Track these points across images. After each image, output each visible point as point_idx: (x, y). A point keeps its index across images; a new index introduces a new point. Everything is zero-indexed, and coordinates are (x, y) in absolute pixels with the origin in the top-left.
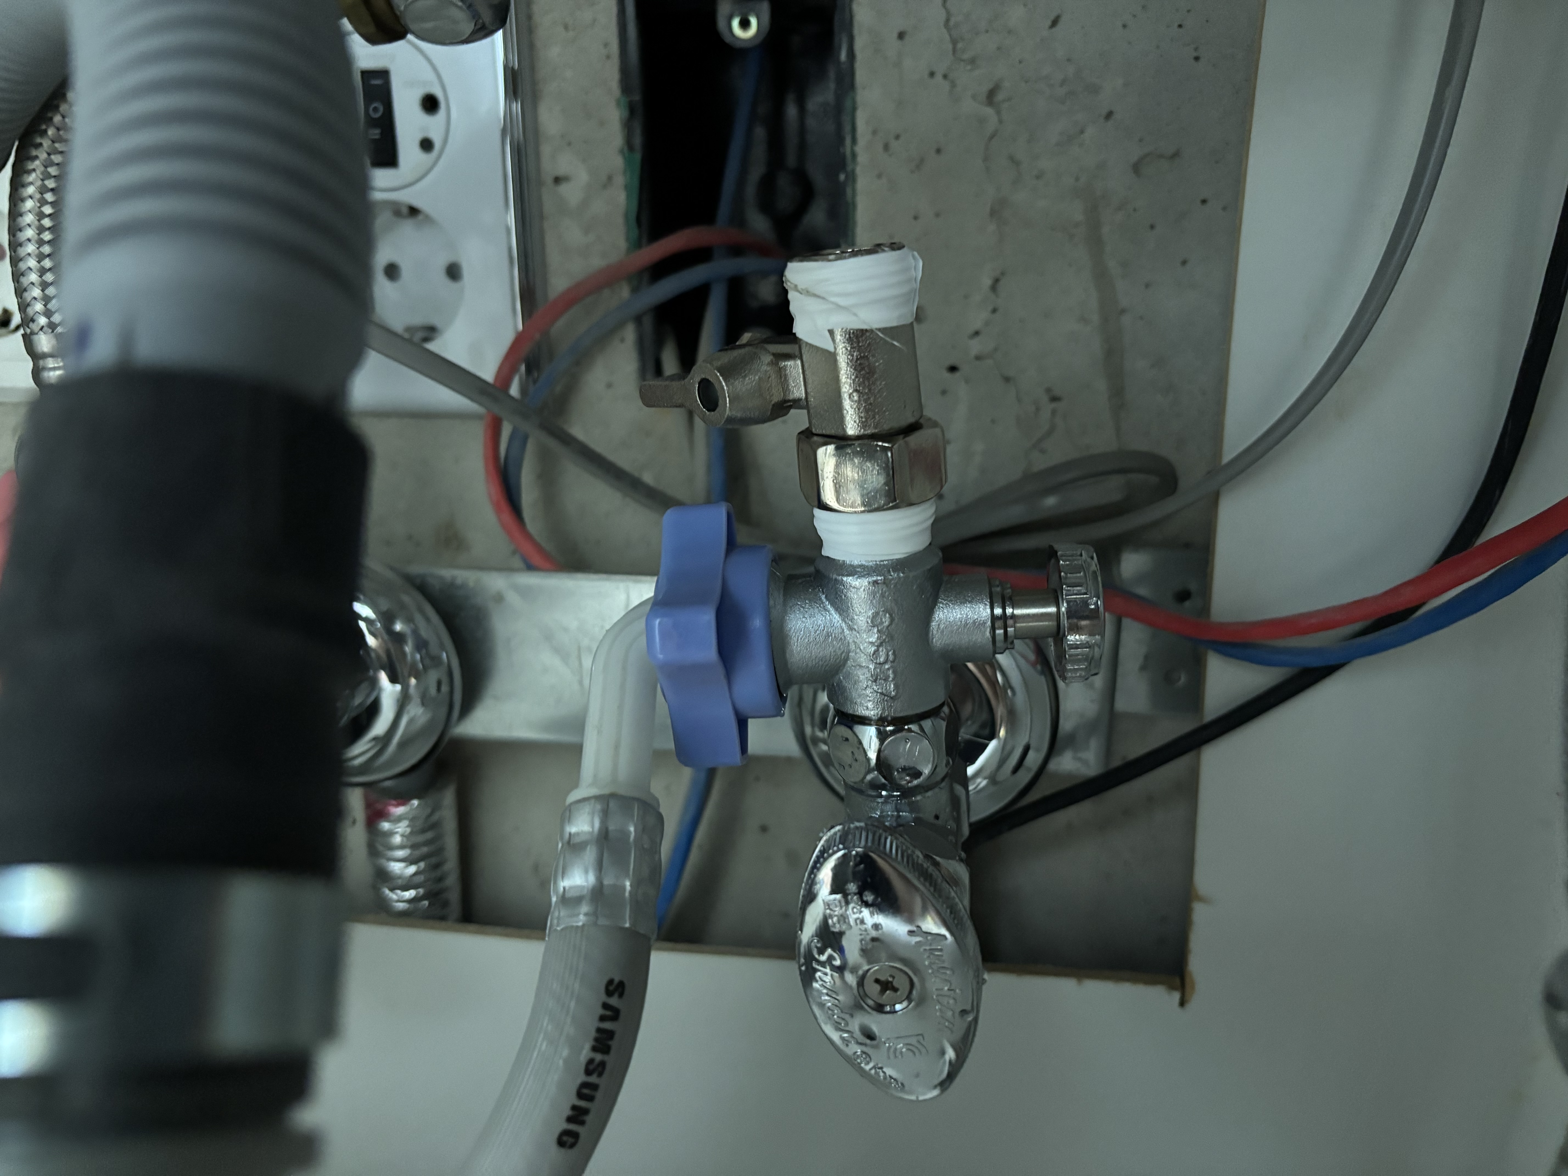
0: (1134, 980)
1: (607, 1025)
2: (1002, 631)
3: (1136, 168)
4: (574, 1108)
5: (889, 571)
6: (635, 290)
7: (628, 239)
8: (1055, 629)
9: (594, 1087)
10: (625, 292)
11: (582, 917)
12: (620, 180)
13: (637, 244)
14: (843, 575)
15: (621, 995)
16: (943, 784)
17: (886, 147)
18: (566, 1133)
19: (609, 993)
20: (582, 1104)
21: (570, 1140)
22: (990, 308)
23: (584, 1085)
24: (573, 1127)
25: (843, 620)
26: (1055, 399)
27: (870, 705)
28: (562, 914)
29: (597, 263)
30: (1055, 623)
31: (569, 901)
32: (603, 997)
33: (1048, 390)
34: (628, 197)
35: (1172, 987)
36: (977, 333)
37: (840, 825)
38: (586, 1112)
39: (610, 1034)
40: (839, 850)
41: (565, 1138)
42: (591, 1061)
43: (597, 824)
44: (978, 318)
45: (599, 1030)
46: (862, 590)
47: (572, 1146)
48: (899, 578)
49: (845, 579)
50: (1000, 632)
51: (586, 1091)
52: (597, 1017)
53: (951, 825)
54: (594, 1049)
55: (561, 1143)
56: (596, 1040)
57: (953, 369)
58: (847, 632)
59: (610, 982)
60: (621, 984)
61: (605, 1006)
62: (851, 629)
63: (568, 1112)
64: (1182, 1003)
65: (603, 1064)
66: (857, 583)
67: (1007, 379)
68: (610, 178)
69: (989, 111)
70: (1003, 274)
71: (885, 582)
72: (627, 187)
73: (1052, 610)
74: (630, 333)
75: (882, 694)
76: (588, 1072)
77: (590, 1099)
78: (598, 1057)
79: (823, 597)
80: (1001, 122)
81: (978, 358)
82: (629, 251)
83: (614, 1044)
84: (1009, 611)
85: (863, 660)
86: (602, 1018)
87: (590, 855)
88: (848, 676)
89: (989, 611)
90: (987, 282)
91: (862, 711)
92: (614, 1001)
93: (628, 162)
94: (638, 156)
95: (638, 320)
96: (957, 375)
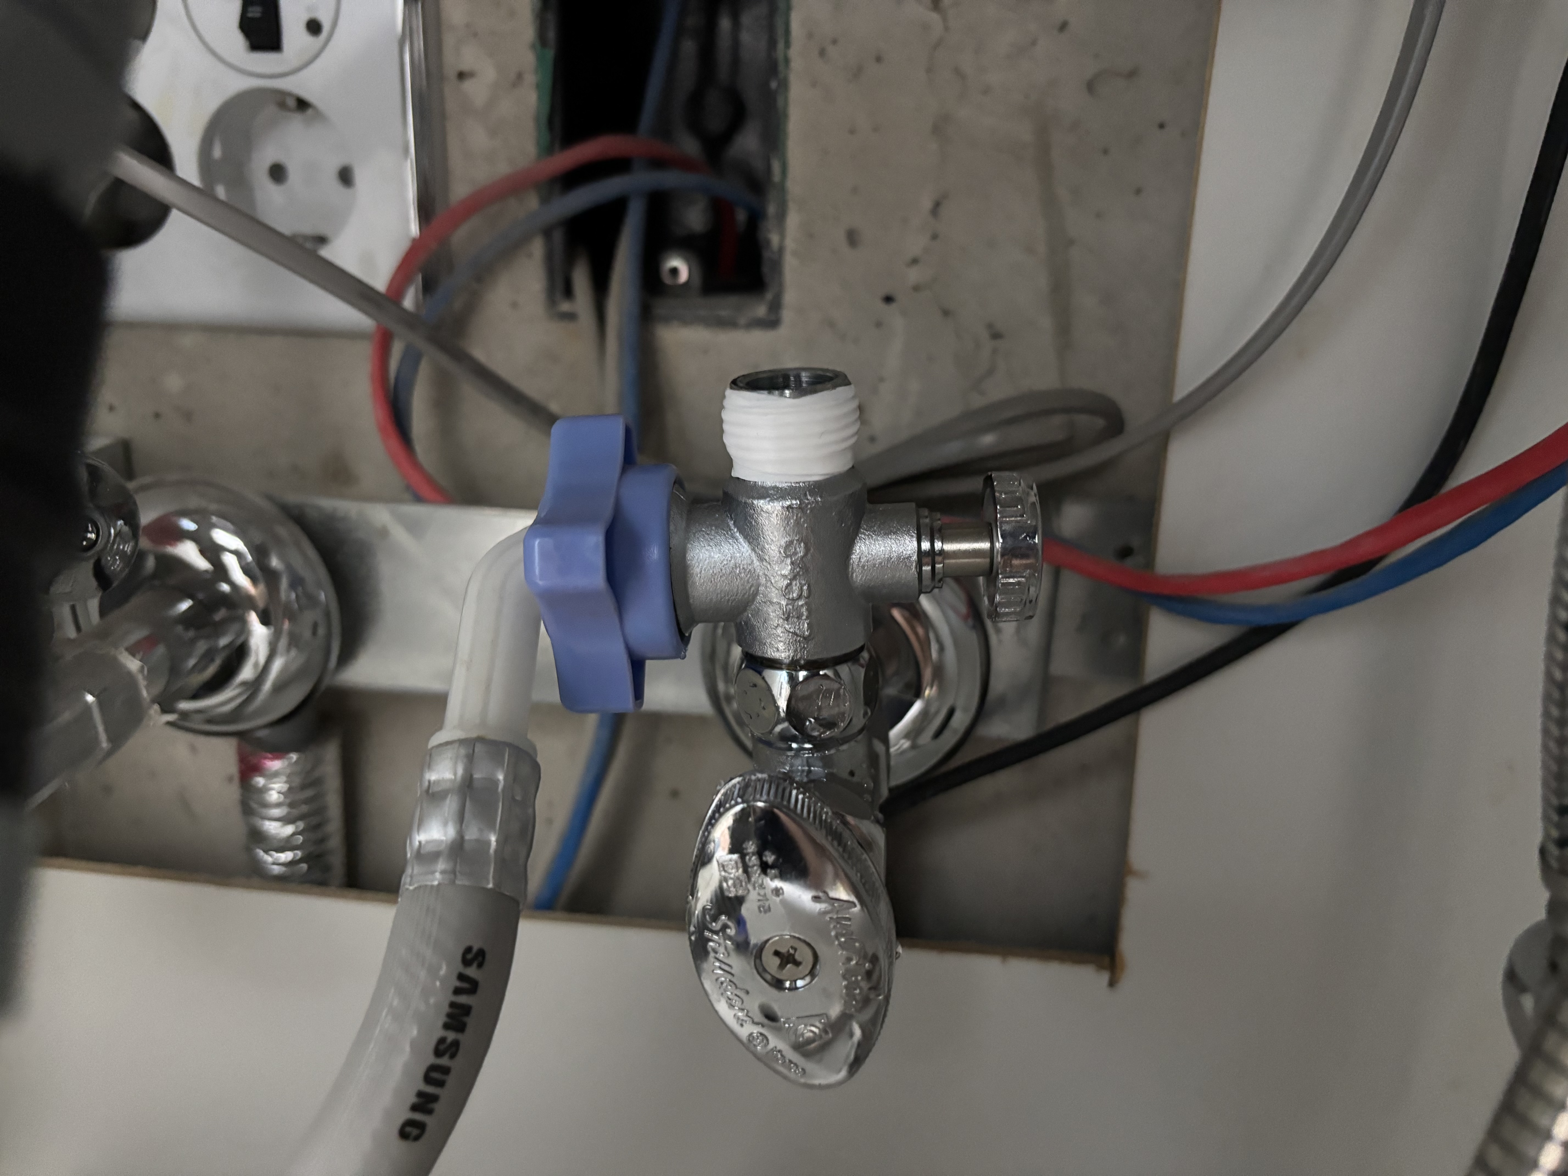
0: (1062, 959)
1: (463, 999)
2: (929, 568)
3: (1091, 86)
4: (420, 1094)
5: (805, 495)
6: (545, 200)
7: (538, 144)
8: (988, 565)
9: (446, 1071)
10: (533, 202)
11: (438, 875)
12: (530, 79)
13: (548, 150)
14: (754, 498)
15: (480, 965)
16: (860, 737)
17: (822, 53)
18: (410, 1123)
19: (466, 962)
20: (430, 1089)
21: (415, 1132)
22: (930, 234)
23: (432, 1068)
24: (418, 1117)
25: (753, 550)
27: (781, 646)
28: (415, 871)
29: (503, 169)
30: (988, 560)
31: (427, 857)
32: (460, 968)
33: (990, 326)
34: (539, 98)
35: (1100, 967)
36: (915, 261)
37: (740, 776)
38: (434, 1098)
39: (466, 1010)
40: (737, 804)
41: (408, 1129)
42: (442, 1041)
43: (460, 771)
44: (916, 244)
45: (452, 1005)
46: (774, 515)
47: (417, 1138)
48: (817, 502)
49: (755, 502)
50: (927, 568)
51: (435, 1075)
52: (451, 989)
53: (868, 784)
54: (446, 1026)
55: (403, 1134)
56: (449, 1015)
57: (888, 299)
58: (756, 563)
59: (469, 950)
60: (481, 953)
61: (461, 977)
62: (761, 559)
63: (413, 1099)
64: (1112, 983)
65: (456, 1044)
66: (769, 507)
67: (946, 313)
68: (520, 76)
69: (935, 17)
70: (945, 196)
71: (800, 508)
72: (538, 86)
73: (985, 545)
74: (537, 248)
75: (795, 634)
76: (438, 1053)
77: (441, 1084)
78: (451, 1036)
79: (731, 523)
80: (946, 29)
81: (916, 288)
82: (539, 156)
83: (471, 1021)
84: (938, 545)
85: (775, 595)
86: (457, 991)
87: (451, 805)
88: (757, 612)
89: (915, 544)
90: (927, 204)
91: (772, 654)
92: (472, 972)
93: (540, 59)
94: (551, 52)
95: (547, 233)
96: (893, 306)
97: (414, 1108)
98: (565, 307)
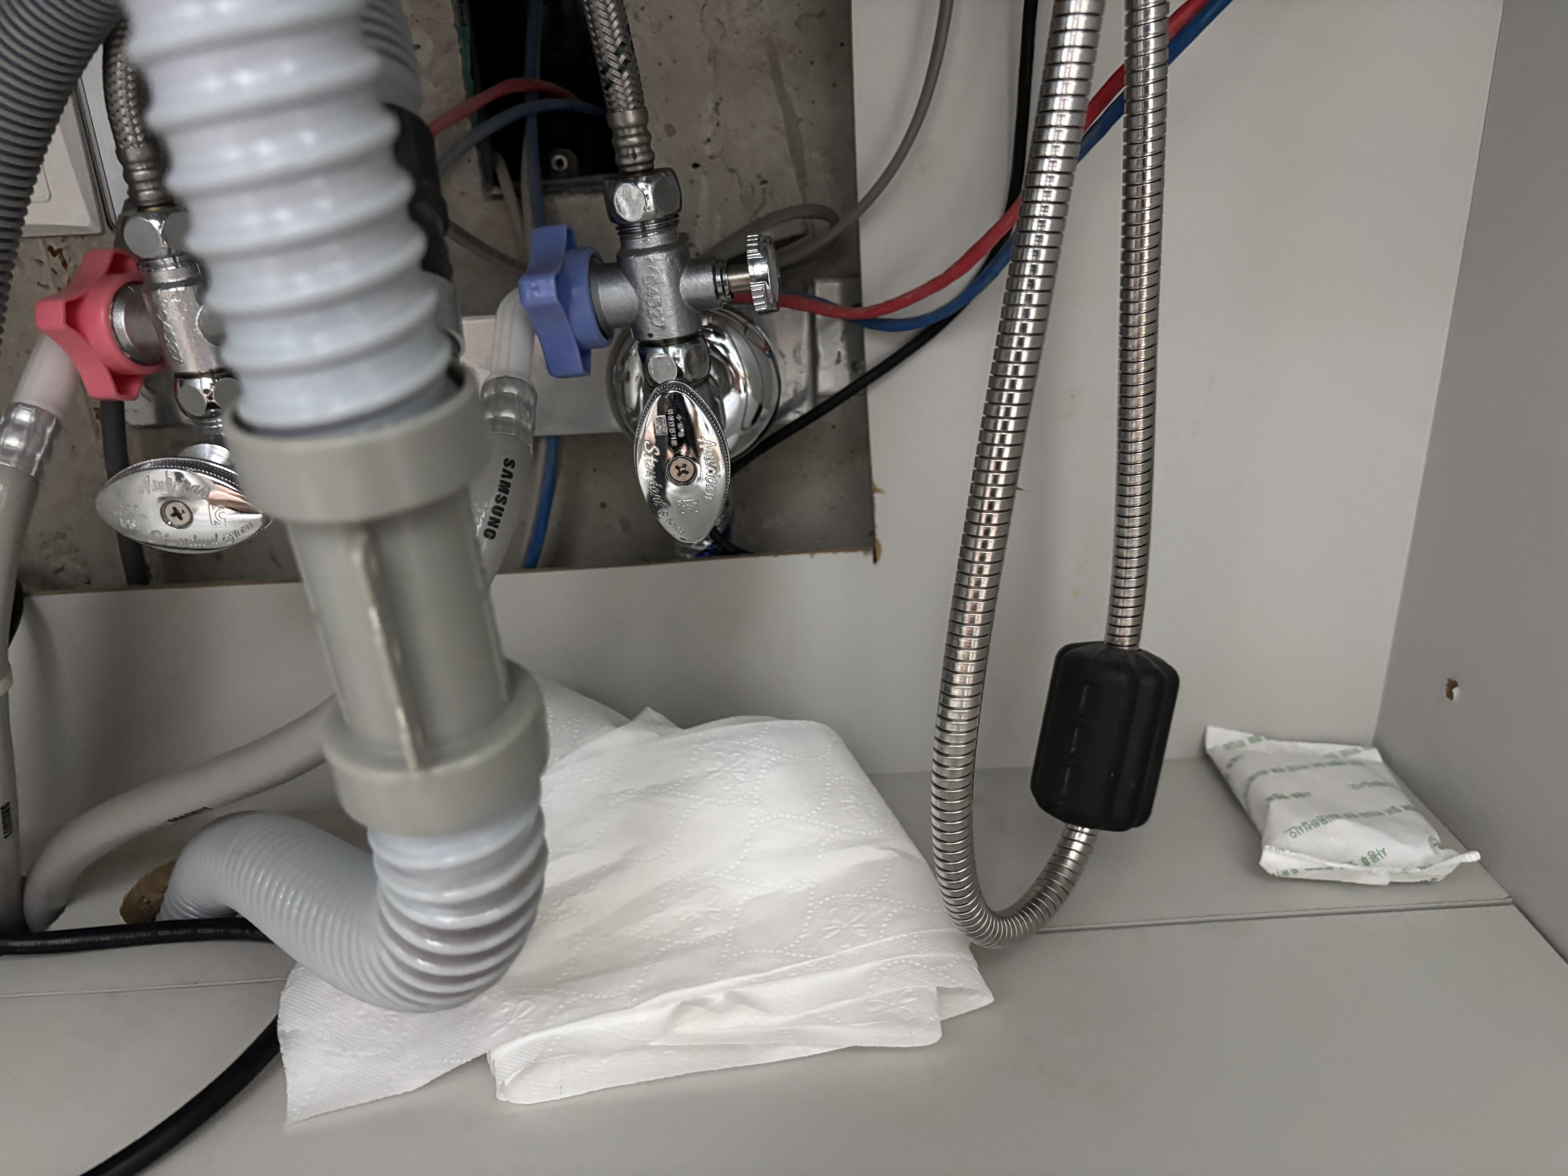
1: (505, 479)
3: (798, 24)
4: (491, 518)
6: (476, 125)
7: (466, 88)
9: (502, 509)
10: (468, 125)
12: (456, 47)
13: (473, 93)
15: (513, 466)
18: (489, 531)
19: (506, 465)
20: (496, 516)
21: (491, 535)
22: (715, 124)
23: (496, 506)
24: (491, 528)
26: (764, 182)
32: (503, 466)
33: (759, 177)
34: (464, 58)
35: (867, 551)
36: (709, 140)
38: (498, 519)
39: (508, 484)
42: (498, 495)
44: (708, 131)
45: (502, 482)
47: (492, 538)
50: (719, 290)
51: (497, 510)
52: (499, 474)
54: (500, 490)
55: (486, 536)
56: (500, 486)
57: (695, 166)
59: (506, 460)
60: (513, 461)
61: (505, 471)
63: (489, 520)
64: (875, 561)
67: (732, 171)
68: (449, 45)
70: (721, 99)
72: (462, 51)
74: (474, 156)
76: (497, 499)
77: (500, 515)
78: (503, 494)
81: (711, 157)
82: (468, 96)
83: (510, 488)
84: (724, 277)
86: (503, 476)
89: (712, 276)
90: (711, 105)
92: (509, 469)
93: (461, 33)
94: (468, 29)
95: (479, 146)
96: (699, 169)
97: (489, 524)
98: (495, 191)
